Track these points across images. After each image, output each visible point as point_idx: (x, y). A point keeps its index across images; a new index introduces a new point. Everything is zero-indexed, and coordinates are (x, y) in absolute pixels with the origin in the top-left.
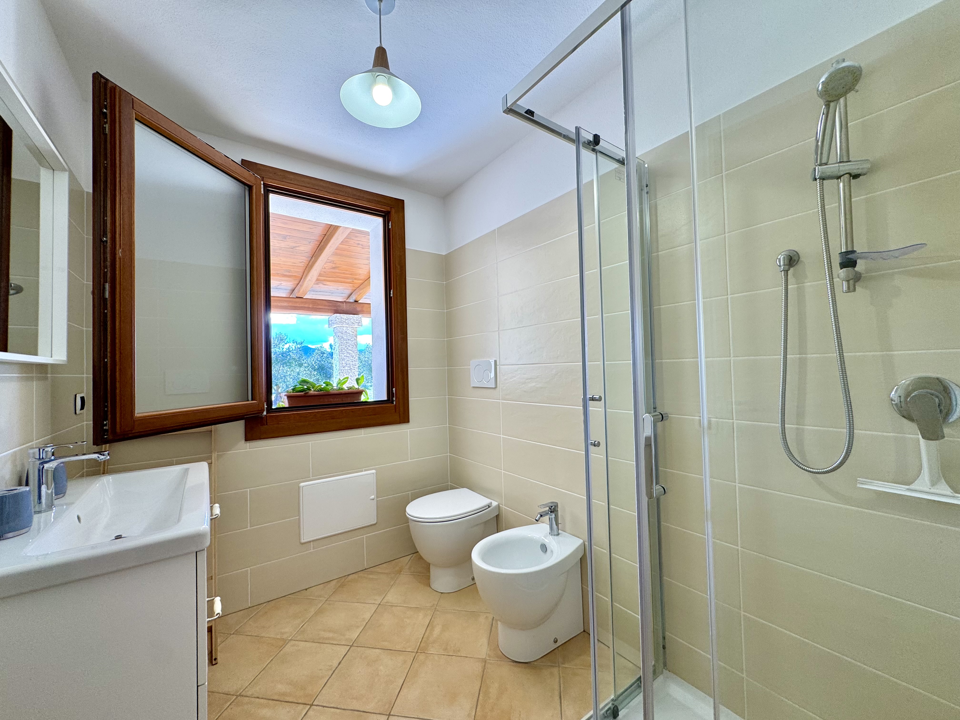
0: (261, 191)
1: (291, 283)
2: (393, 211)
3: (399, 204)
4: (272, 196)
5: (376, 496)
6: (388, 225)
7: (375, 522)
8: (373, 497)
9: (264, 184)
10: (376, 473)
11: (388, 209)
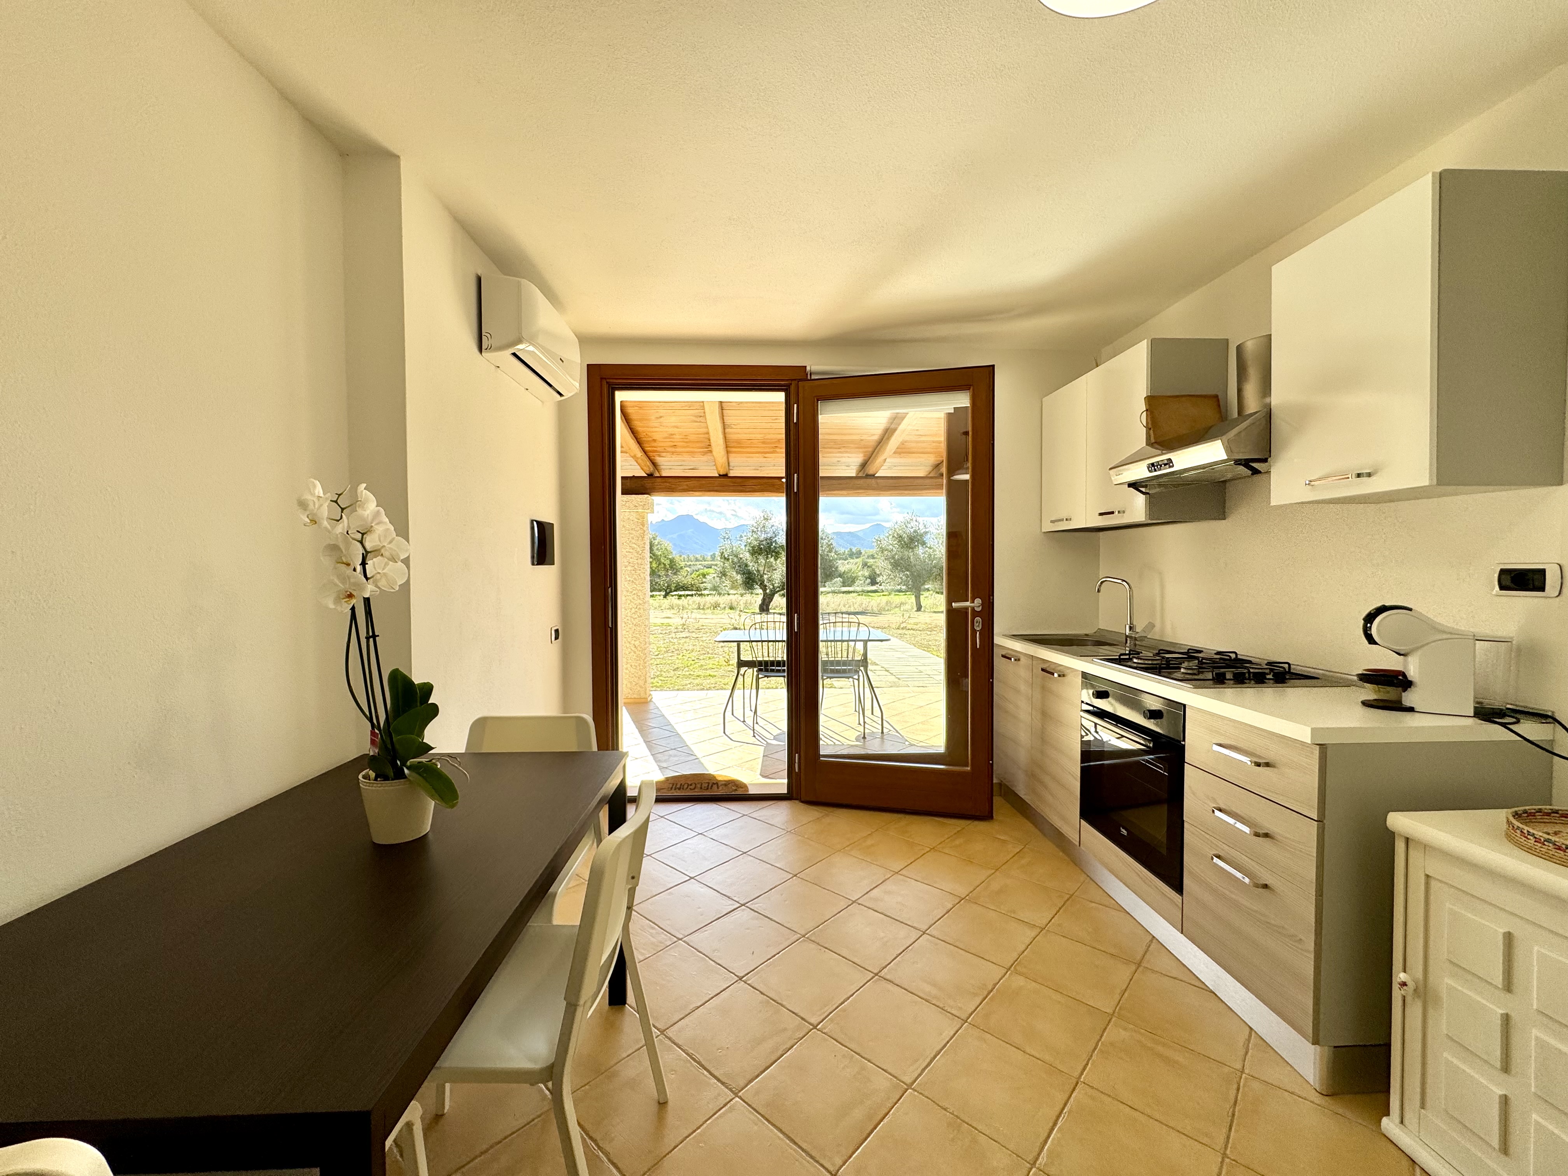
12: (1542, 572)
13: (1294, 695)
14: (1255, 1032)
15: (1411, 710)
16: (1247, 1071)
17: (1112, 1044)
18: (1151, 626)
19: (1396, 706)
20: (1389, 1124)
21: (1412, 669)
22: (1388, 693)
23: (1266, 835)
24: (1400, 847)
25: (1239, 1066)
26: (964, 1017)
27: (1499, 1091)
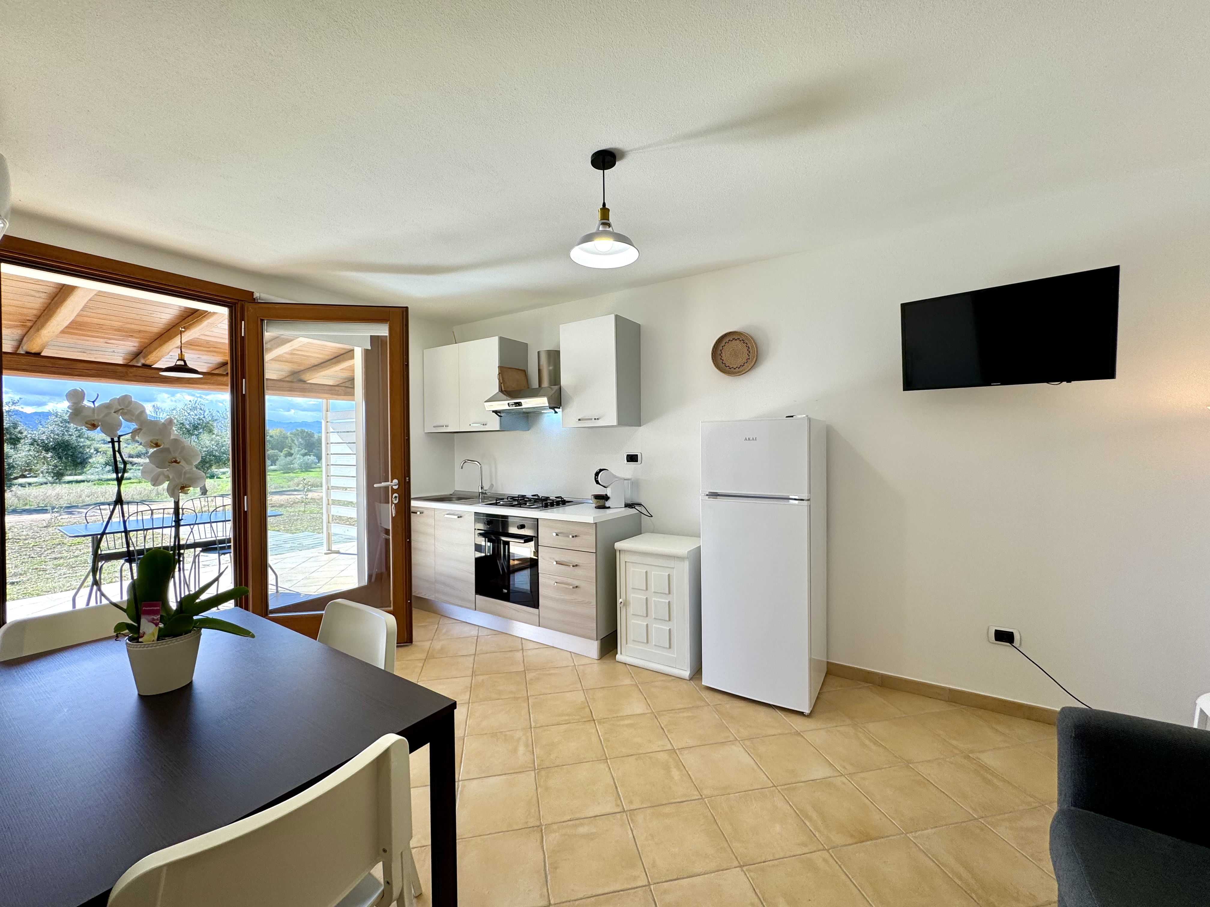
12: (637, 455)
13: (568, 508)
14: (573, 653)
15: (609, 508)
16: (576, 664)
17: (531, 680)
18: (492, 485)
19: (604, 507)
20: (619, 657)
21: (608, 492)
22: (601, 502)
23: (576, 565)
24: (618, 554)
25: (573, 664)
26: (467, 701)
27: (646, 624)
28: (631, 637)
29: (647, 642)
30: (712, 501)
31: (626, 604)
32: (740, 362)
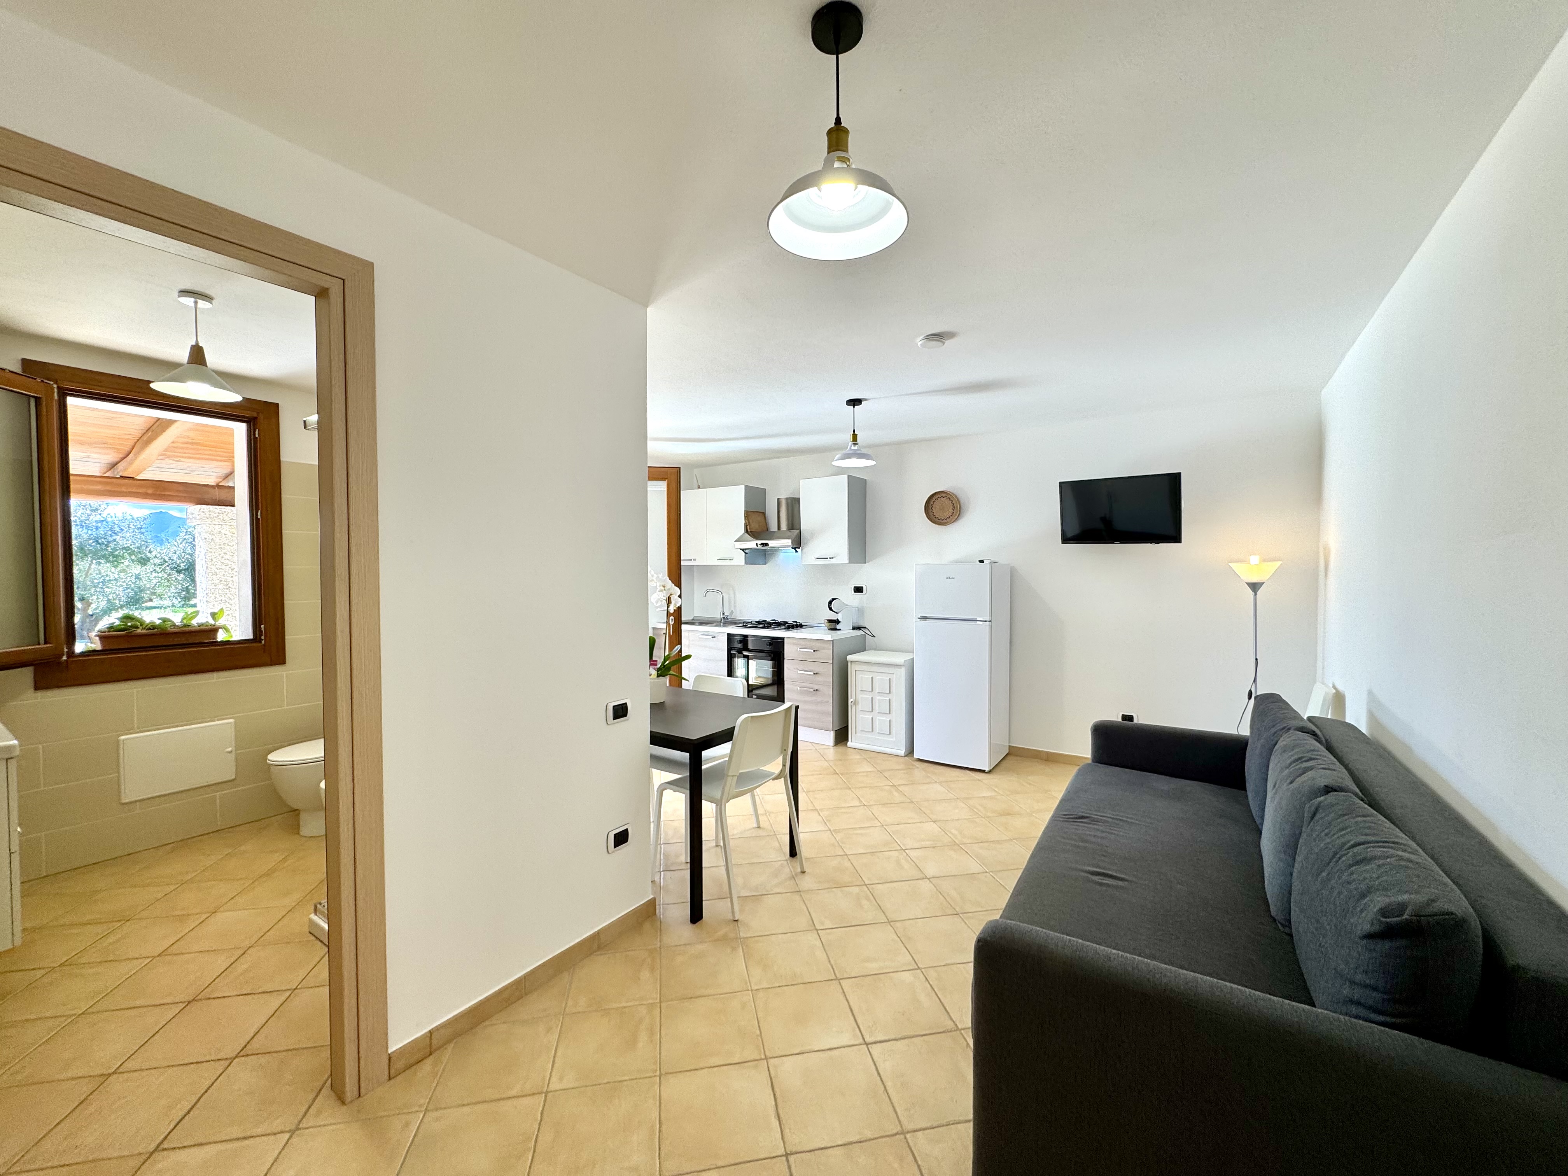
0: (53, 396)
1: (111, 456)
2: (261, 417)
3: (274, 409)
4: (70, 400)
5: (234, 749)
6: (254, 434)
7: (233, 777)
8: (230, 749)
9: (58, 387)
10: (235, 722)
11: (255, 414)
12: (863, 587)
15: (839, 630)
18: (732, 612)
19: (835, 629)
20: (849, 744)
21: (839, 617)
22: (832, 625)
23: (817, 673)
24: (849, 664)
27: (871, 717)
28: (859, 728)
29: (872, 731)
30: (923, 622)
31: (855, 703)
32: (947, 514)
